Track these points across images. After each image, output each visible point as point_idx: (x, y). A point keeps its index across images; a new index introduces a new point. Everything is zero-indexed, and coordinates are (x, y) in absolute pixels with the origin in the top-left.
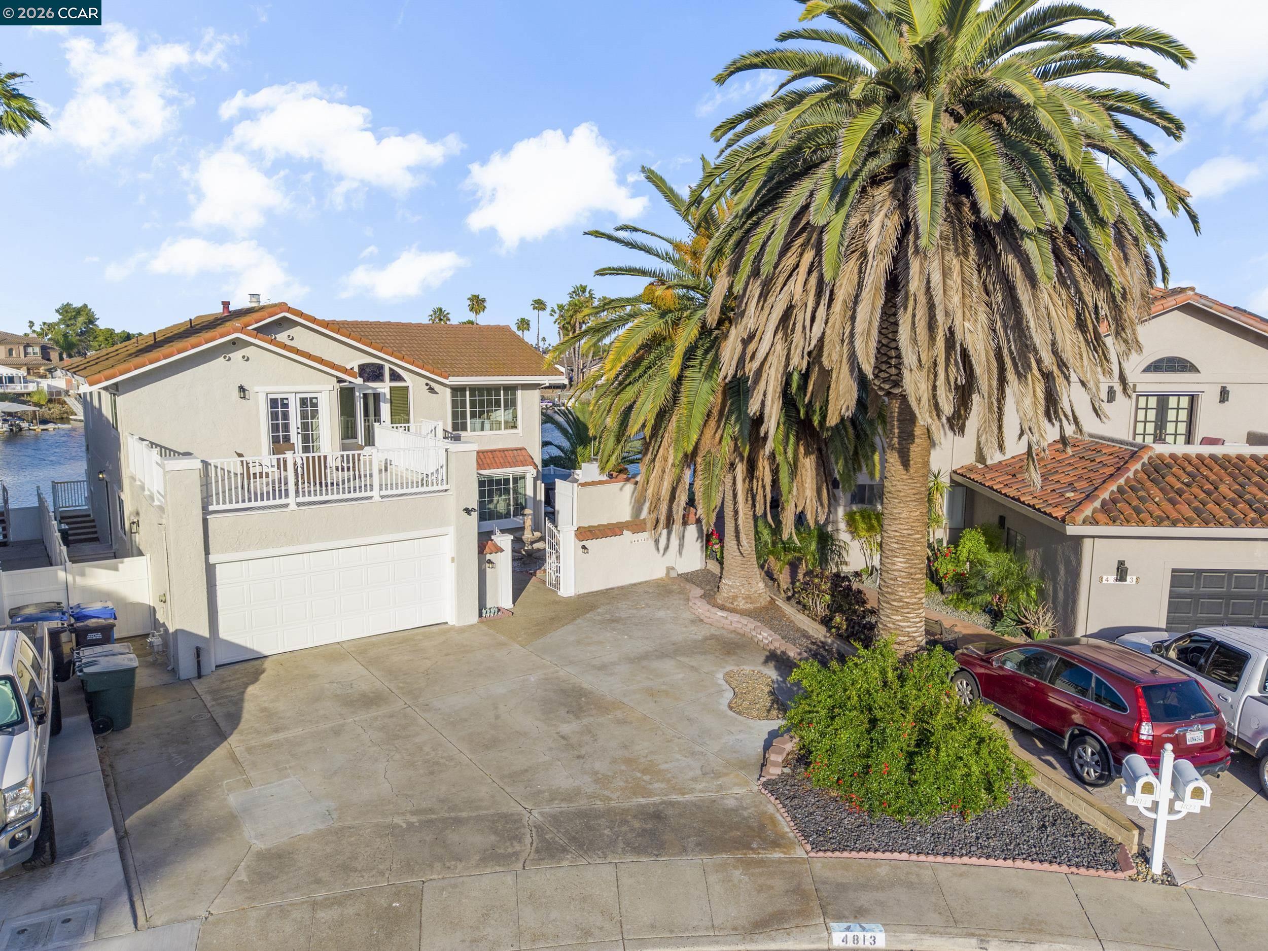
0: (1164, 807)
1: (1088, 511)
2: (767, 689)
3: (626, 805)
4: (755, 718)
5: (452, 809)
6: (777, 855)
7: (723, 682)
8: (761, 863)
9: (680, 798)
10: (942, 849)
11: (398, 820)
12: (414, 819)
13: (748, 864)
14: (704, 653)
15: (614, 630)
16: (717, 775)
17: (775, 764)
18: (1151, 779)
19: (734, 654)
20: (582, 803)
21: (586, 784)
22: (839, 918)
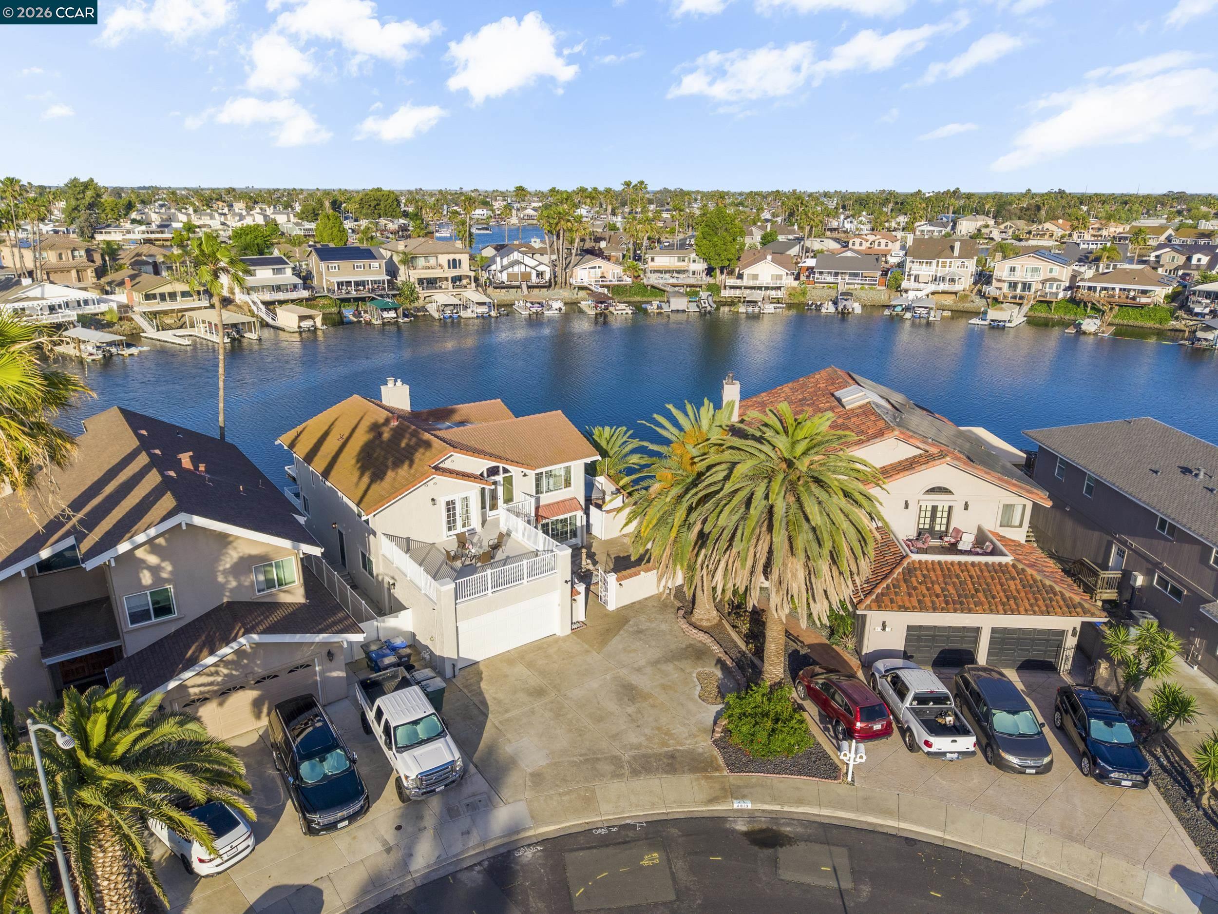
0: (852, 760)
1: (868, 602)
2: (716, 684)
3: (660, 751)
4: (710, 703)
5: (594, 753)
6: (717, 774)
7: (696, 680)
8: (711, 778)
9: (681, 748)
10: (776, 771)
11: (575, 759)
12: (581, 758)
13: (707, 778)
14: (686, 658)
15: (640, 640)
16: (695, 736)
17: (718, 732)
18: (847, 753)
19: (701, 658)
20: (643, 751)
21: (642, 739)
22: (737, 799)
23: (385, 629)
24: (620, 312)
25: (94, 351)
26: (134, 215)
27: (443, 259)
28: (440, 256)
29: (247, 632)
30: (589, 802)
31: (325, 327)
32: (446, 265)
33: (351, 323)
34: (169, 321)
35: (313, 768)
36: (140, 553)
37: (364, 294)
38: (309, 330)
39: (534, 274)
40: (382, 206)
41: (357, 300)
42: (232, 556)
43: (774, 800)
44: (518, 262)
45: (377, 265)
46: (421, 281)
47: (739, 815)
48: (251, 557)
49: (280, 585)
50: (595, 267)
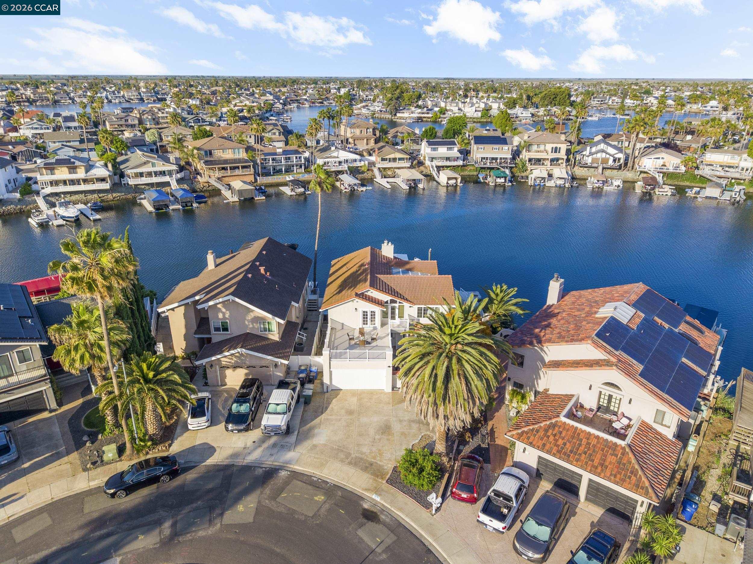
1: (514, 433)
3: (369, 460)
5: (344, 448)
6: (380, 480)
8: (376, 481)
9: (379, 463)
10: (406, 492)
11: (335, 447)
12: (337, 448)
13: (374, 480)
20: (363, 456)
21: (368, 451)
22: (376, 494)
23: (314, 361)
24: (661, 193)
25: (347, 187)
26: (420, 103)
27: (549, 147)
28: (547, 145)
29: (241, 347)
30: (322, 465)
31: (462, 184)
32: (550, 150)
33: (480, 183)
34: (389, 173)
35: (237, 407)
36: (219, 306)
37: (494, 165)
38: (453, 185)
39: (611, 159)
40: (558, 99)
41: (488, 168)
42: (250, 316)
43: (391, 503)
44: (603, 151)
45: (507, 148)
46: (530, 160)
47: (371, 501)
48: (258, 317)
49: (269, 331)
50: (659, 158)
